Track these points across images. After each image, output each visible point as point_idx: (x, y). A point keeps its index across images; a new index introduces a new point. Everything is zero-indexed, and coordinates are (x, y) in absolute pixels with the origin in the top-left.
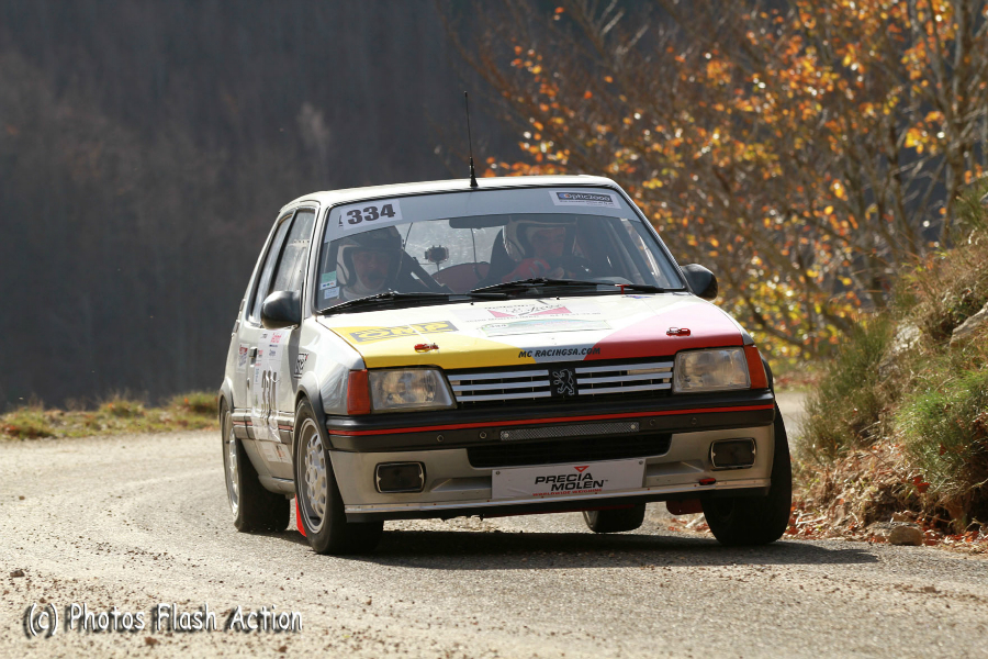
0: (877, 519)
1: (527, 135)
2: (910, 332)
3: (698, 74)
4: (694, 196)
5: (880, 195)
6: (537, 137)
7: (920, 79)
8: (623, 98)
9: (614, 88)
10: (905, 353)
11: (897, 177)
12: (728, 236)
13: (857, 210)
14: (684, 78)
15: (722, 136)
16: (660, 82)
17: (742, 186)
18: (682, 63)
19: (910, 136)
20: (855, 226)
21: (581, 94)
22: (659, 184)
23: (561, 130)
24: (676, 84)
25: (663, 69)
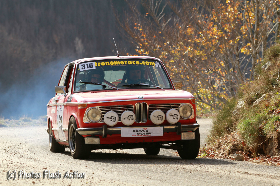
0: (232, 153)
1: (138, 47)
2: (242, 103)
3: (185, 31)
4: (183, 64)
5: (234, 65)
6: (141, 48)
7: (245, 34)
8: (164, 38)
9: (162, 35)
10: (240, 108)
11: (238, 60)
12: (192, 75)
13: (227, 69)
14: (181, 32)
15: (191, 48)
16: (174, 34)
17: (196, 62)
18: (180, 29)
19: (242, 50)
20: (227, 74)
21: (153, 36)
22: (173, 61)
23: (147, 46)
24: (179, 34)
25: (175, 30)
